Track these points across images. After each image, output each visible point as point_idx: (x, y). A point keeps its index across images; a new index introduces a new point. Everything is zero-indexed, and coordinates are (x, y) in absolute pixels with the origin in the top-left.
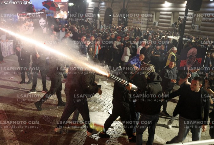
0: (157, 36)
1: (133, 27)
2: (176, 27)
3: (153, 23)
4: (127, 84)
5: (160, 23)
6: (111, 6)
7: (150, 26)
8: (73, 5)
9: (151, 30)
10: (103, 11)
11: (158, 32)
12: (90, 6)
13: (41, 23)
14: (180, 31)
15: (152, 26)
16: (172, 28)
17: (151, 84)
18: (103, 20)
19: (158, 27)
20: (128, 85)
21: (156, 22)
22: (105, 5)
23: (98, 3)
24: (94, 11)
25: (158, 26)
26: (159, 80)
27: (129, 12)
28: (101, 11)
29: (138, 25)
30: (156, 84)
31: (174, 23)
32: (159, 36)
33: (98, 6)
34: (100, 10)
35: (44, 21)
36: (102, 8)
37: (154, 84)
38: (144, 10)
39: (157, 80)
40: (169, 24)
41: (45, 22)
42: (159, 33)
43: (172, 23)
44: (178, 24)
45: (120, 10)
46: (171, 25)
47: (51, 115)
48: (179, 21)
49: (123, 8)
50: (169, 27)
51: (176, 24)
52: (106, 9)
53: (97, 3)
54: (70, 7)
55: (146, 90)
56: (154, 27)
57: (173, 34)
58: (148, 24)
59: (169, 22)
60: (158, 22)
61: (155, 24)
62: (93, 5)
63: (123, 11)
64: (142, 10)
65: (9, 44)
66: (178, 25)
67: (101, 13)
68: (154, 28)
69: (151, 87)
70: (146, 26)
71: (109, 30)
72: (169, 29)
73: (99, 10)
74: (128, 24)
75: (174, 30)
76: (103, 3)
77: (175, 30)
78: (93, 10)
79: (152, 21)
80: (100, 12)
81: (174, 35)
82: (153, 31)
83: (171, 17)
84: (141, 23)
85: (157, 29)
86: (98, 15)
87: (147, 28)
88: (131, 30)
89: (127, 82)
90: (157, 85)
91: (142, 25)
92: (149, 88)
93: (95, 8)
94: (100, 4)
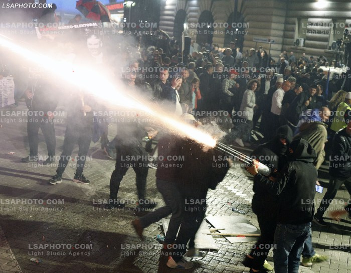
0: (302, 68)
1: (253, 49)
2: (339, 48)
3: (295, 41)
4: (249, 161)
5: (307, 42)
6: (209, 6)
7: (287, 47)
8: (134, 4)
9: (291, 56)
10: (195, 17)
11: (304, 58)
12: (167, 7)
13: (90, 44)
14: (348, 56)
15: (293, 46)
16: (332, 50)
17: (296, 162)
18: (195, 36)
19: (304, 50)
20: (252, 163)
21: (299, 39)
22: (198, 5)
24: (176, 17)
25: (304, 46)
26: (312, 156)
27: (245, 19)
28: (191, 17)
29: (264, 45)
30: (306, 162)
31: (335, 42)
32: (305, 68)
33: (185, 7)
34: (188, 16)
35: (98, 41)
36: (191, 11)
37: (304, 163)
38: (276, 15)
39: (308, 155)
40: (326, 43)
41: (100, 43)
42: (306, 62)
43: (332, 41)
44: (344, 43)
45: (229, 14)
46: (330, 44)
47: (92, 228)
48: (345, 38)
49: (233, 10)
50: (327, 49)
51: (339, 42)
52: (200, 13)
54: (128, 8)
55: (287, 175)
56: (297, 49)
57: (333, 63)
58: (283, 43)
59: (326, 40)
60: (305, 40)
61: (298, 42)
63: (235, 17)
64: (272, 15)
65: (5, 84)
66: (345, 46)
67: (190, 22)
68: (296, 51)
69: (296, 169)
70: (279, 47)
71: (207, 55)
72: (326, 52)
74: (245, 43)
75: (335, 55)
76: (195, 2)
77: (338, 54)
78: (175, 15)
79: (292, 37)
80: (187, 19)
81: (336, 66)
82: (293, 56)
83: (330, 30)
84: (269, 41)
85: (302, 53)
86: (185, 26)
87: (282, 51)
88: (250, 55)
89: (248, 158)
90: (309, 164)
91: (272, 45)
92: (294, 172)
93: (179, 11)
94: (188, 2)
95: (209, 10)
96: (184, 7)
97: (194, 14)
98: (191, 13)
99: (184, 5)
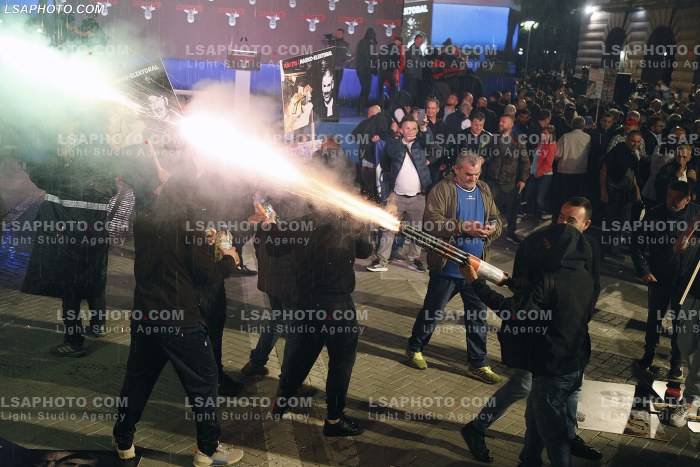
4: (461, 258)
6: (669, 19)
8: (536, 26)
10: (641, 39)
12: (593, 26)
13: (325, 85)
18: (639, 71)
22: (647, 19)
23: (623, 14)
24: (605, 41)
28: (633, 39)
33: (624, 25)
34: (628, 38)
35: (330, 80)
36: (634, 30)
52: (650, 32)
53: (618, 15)
54: (527, 32)
62: (602, 21)
67: (630, 48)
73: (627, 36)
76: (641, 14)
78: (605, 38)
80: (628, 42)
86: (623, 55)
93: (613, 30)
94: (630, 15)
95: (667, 25)
96: (621, 24)
97: (639, 34)
98: (634, 34)
99: (623, 20)
